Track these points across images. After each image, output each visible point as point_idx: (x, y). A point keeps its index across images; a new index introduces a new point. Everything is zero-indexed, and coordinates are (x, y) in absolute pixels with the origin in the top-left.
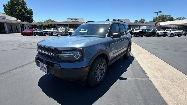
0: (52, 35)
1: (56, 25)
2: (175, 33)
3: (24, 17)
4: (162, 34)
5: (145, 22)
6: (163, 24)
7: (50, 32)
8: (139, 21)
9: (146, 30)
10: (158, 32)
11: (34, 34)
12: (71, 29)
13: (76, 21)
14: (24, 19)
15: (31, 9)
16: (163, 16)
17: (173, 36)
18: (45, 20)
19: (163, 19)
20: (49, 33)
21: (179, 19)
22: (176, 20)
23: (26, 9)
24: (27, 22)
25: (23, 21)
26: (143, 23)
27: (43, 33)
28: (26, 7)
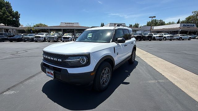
0: (45, 40)
1: (48, 29)
2: (167, 37)
3: (8, 20)
4: (158, 38)
5: (140, 26)
6: (156, 28)
7: (42, 37)
8: (134, 26)
9: (143, 35)
10: (154, 35)
11: (24, 40)
12: (65, 34)
13: (71, 25)
14: (9, 23)
15: (18, 12)
16: (156, 20)
17: (165, 40)
18: (35, 25)
19: (156, 23)
20: (41, 39)
21: (170, 24)
22: (167, 24)
23: (11, 12)
24: (12, 26)
25: (8, 26)
26: (138, 27)
27: (35, 38)
28: (12, 10)
